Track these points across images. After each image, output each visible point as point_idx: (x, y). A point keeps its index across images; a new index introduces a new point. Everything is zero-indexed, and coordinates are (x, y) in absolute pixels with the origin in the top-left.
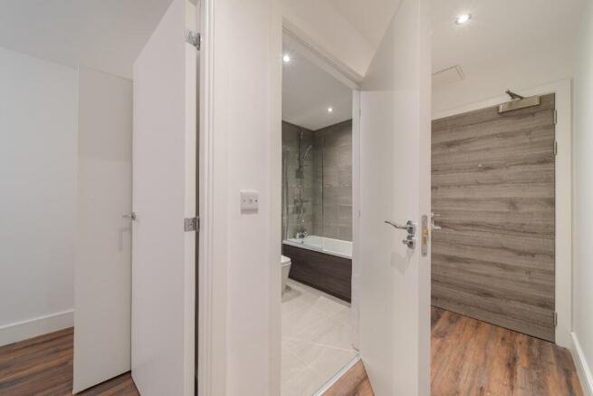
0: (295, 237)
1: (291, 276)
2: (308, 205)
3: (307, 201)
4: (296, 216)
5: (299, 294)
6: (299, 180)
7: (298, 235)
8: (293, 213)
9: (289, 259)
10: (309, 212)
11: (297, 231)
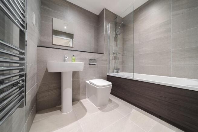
0: (113, 72)
1: (112, 93)
2: (120, 56)
3: (120, 53)
4: (114, 61)
5: (117, 106)
6: (116, 42)
7: (115, 71)
8: (112, 59)
9: (111, 83)
10: (120, 60)
11: (114, 69)
